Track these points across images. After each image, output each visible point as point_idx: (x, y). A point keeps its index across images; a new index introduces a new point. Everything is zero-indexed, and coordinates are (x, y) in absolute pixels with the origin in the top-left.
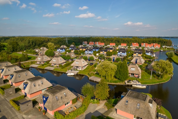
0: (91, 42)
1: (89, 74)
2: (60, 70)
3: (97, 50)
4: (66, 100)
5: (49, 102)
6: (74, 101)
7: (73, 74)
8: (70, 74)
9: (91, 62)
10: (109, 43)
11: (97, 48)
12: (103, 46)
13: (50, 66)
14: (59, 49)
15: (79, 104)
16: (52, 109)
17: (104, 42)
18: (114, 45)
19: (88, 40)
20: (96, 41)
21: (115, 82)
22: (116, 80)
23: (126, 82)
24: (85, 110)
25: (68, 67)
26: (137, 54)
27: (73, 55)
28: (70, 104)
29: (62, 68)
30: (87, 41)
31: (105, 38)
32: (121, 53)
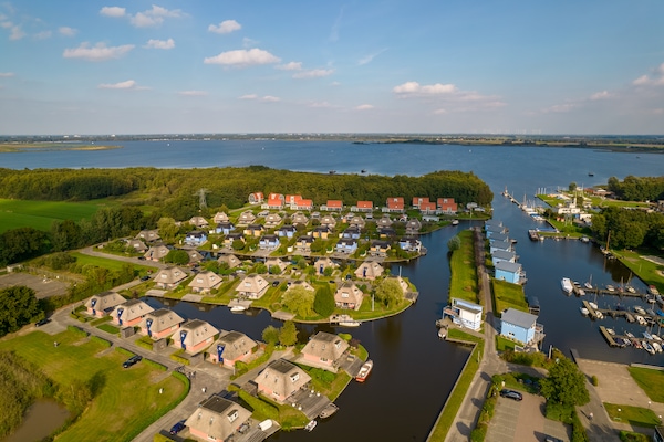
0: (273, 196)
1: (270, 307)
2: (214, 300)
3: (290, 235)
4: (245, 349)
5: (228, 352)
6: (254, 350)
7: (242, 308)
8: (237, 307)
9: (275, 276)
11: (291, 229)
13: (191, 291)
14: (192, 237)
15: (260, 352)
16: (231, 359)
18: (339, 205)
21: (315, 319)
22: (316, 315)
23: (331, 317)
24: (268, 357)
25: (228, 294)
26: (378, 247)
27: (234, 261)
28: (249, 353)
29: (219, 296)
30: (263, 191)
32: (344, 244)
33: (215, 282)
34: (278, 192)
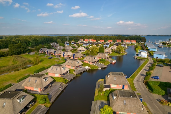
0: (86, 39)
3: (91, 44)
10: (99, 40)
11: (91, 43)
12: (95, 42)
17: (96, 39)
18: (103, 41)
19: (84, 37)
20: (90, 39)
25: (75, 51)
27: (76, 46)
30: (83, 39)
31: (97, 36)
32: (106, 45)
33: (72, 49)
34: (87, 39)
